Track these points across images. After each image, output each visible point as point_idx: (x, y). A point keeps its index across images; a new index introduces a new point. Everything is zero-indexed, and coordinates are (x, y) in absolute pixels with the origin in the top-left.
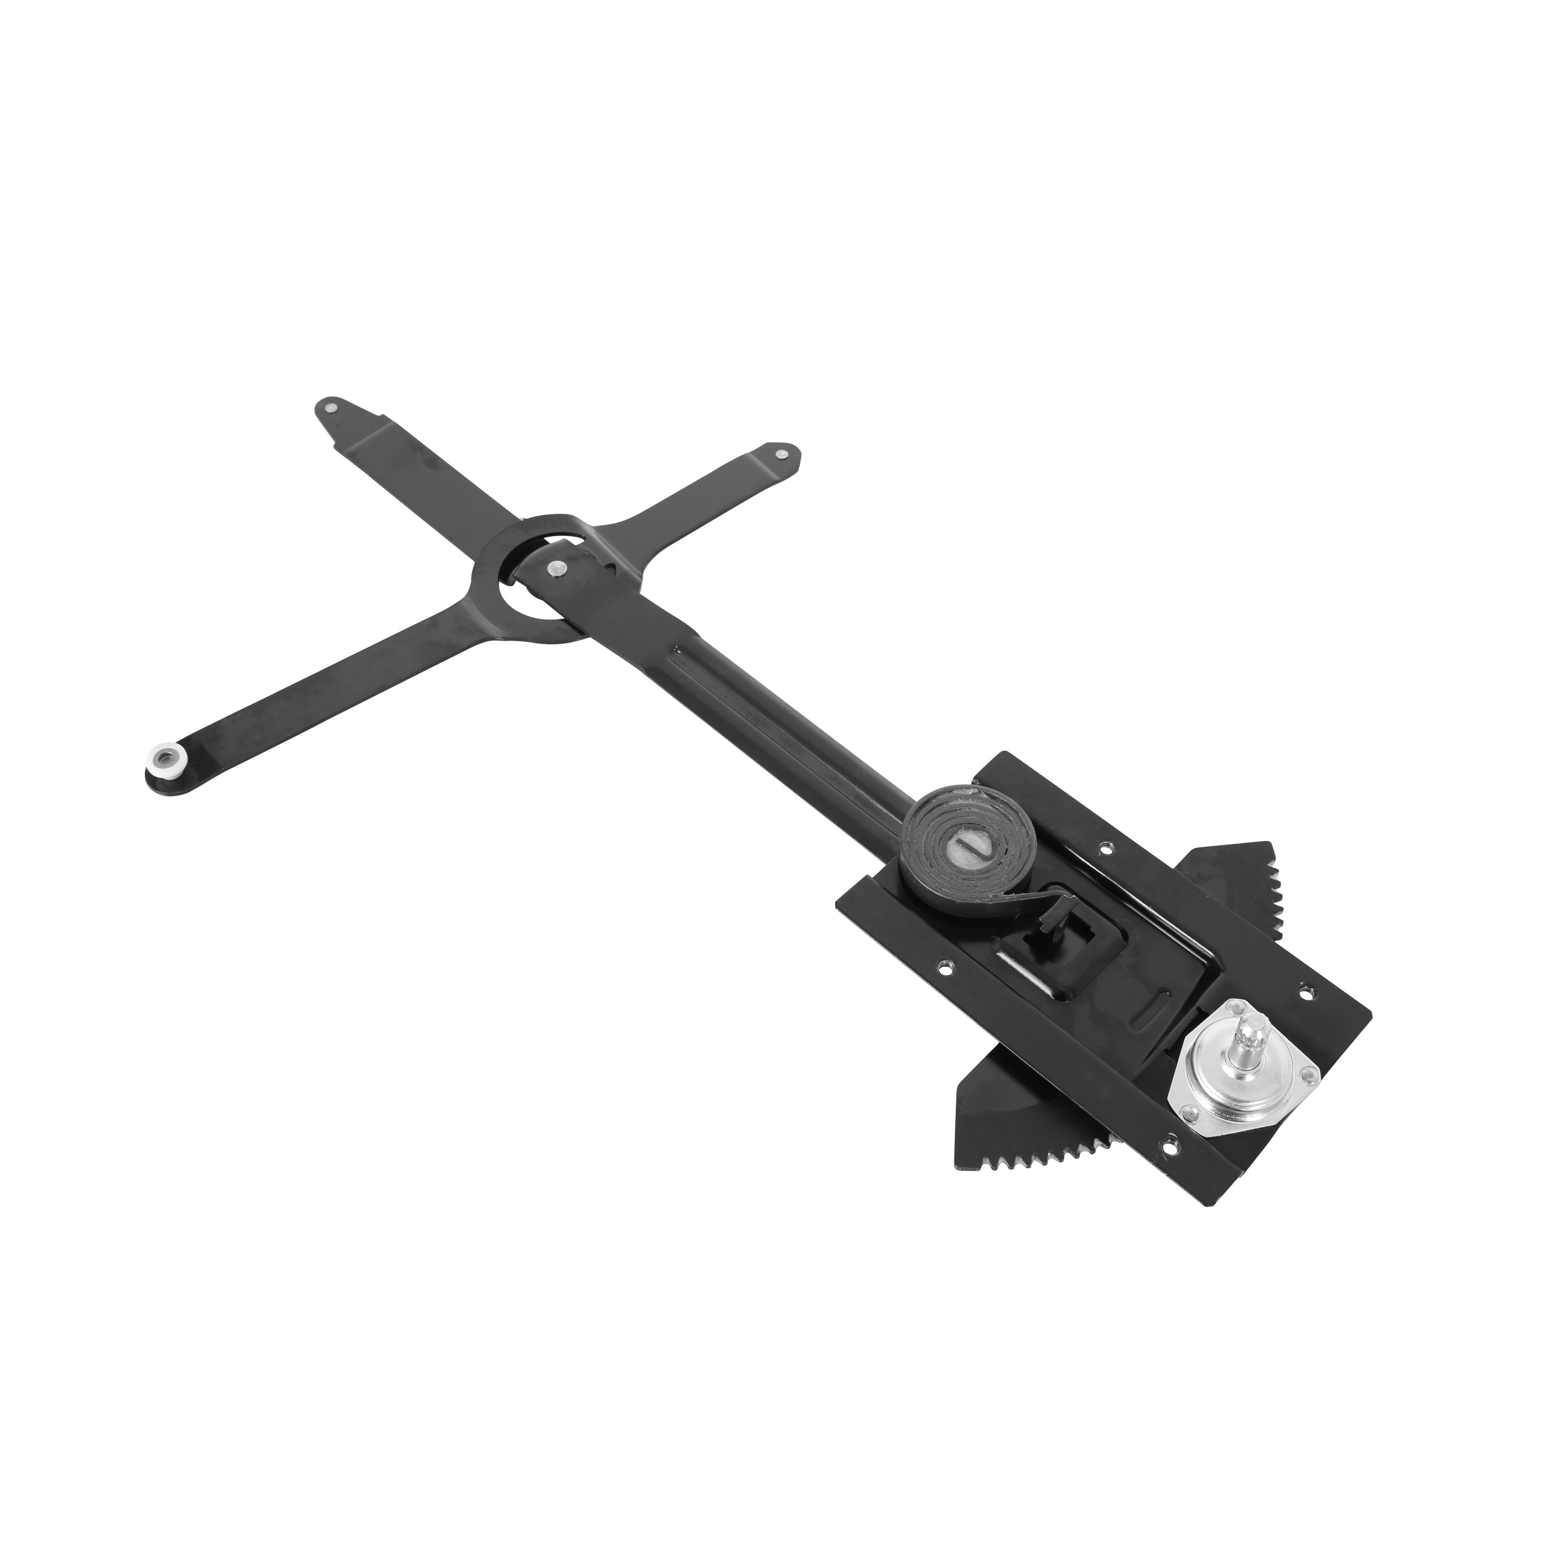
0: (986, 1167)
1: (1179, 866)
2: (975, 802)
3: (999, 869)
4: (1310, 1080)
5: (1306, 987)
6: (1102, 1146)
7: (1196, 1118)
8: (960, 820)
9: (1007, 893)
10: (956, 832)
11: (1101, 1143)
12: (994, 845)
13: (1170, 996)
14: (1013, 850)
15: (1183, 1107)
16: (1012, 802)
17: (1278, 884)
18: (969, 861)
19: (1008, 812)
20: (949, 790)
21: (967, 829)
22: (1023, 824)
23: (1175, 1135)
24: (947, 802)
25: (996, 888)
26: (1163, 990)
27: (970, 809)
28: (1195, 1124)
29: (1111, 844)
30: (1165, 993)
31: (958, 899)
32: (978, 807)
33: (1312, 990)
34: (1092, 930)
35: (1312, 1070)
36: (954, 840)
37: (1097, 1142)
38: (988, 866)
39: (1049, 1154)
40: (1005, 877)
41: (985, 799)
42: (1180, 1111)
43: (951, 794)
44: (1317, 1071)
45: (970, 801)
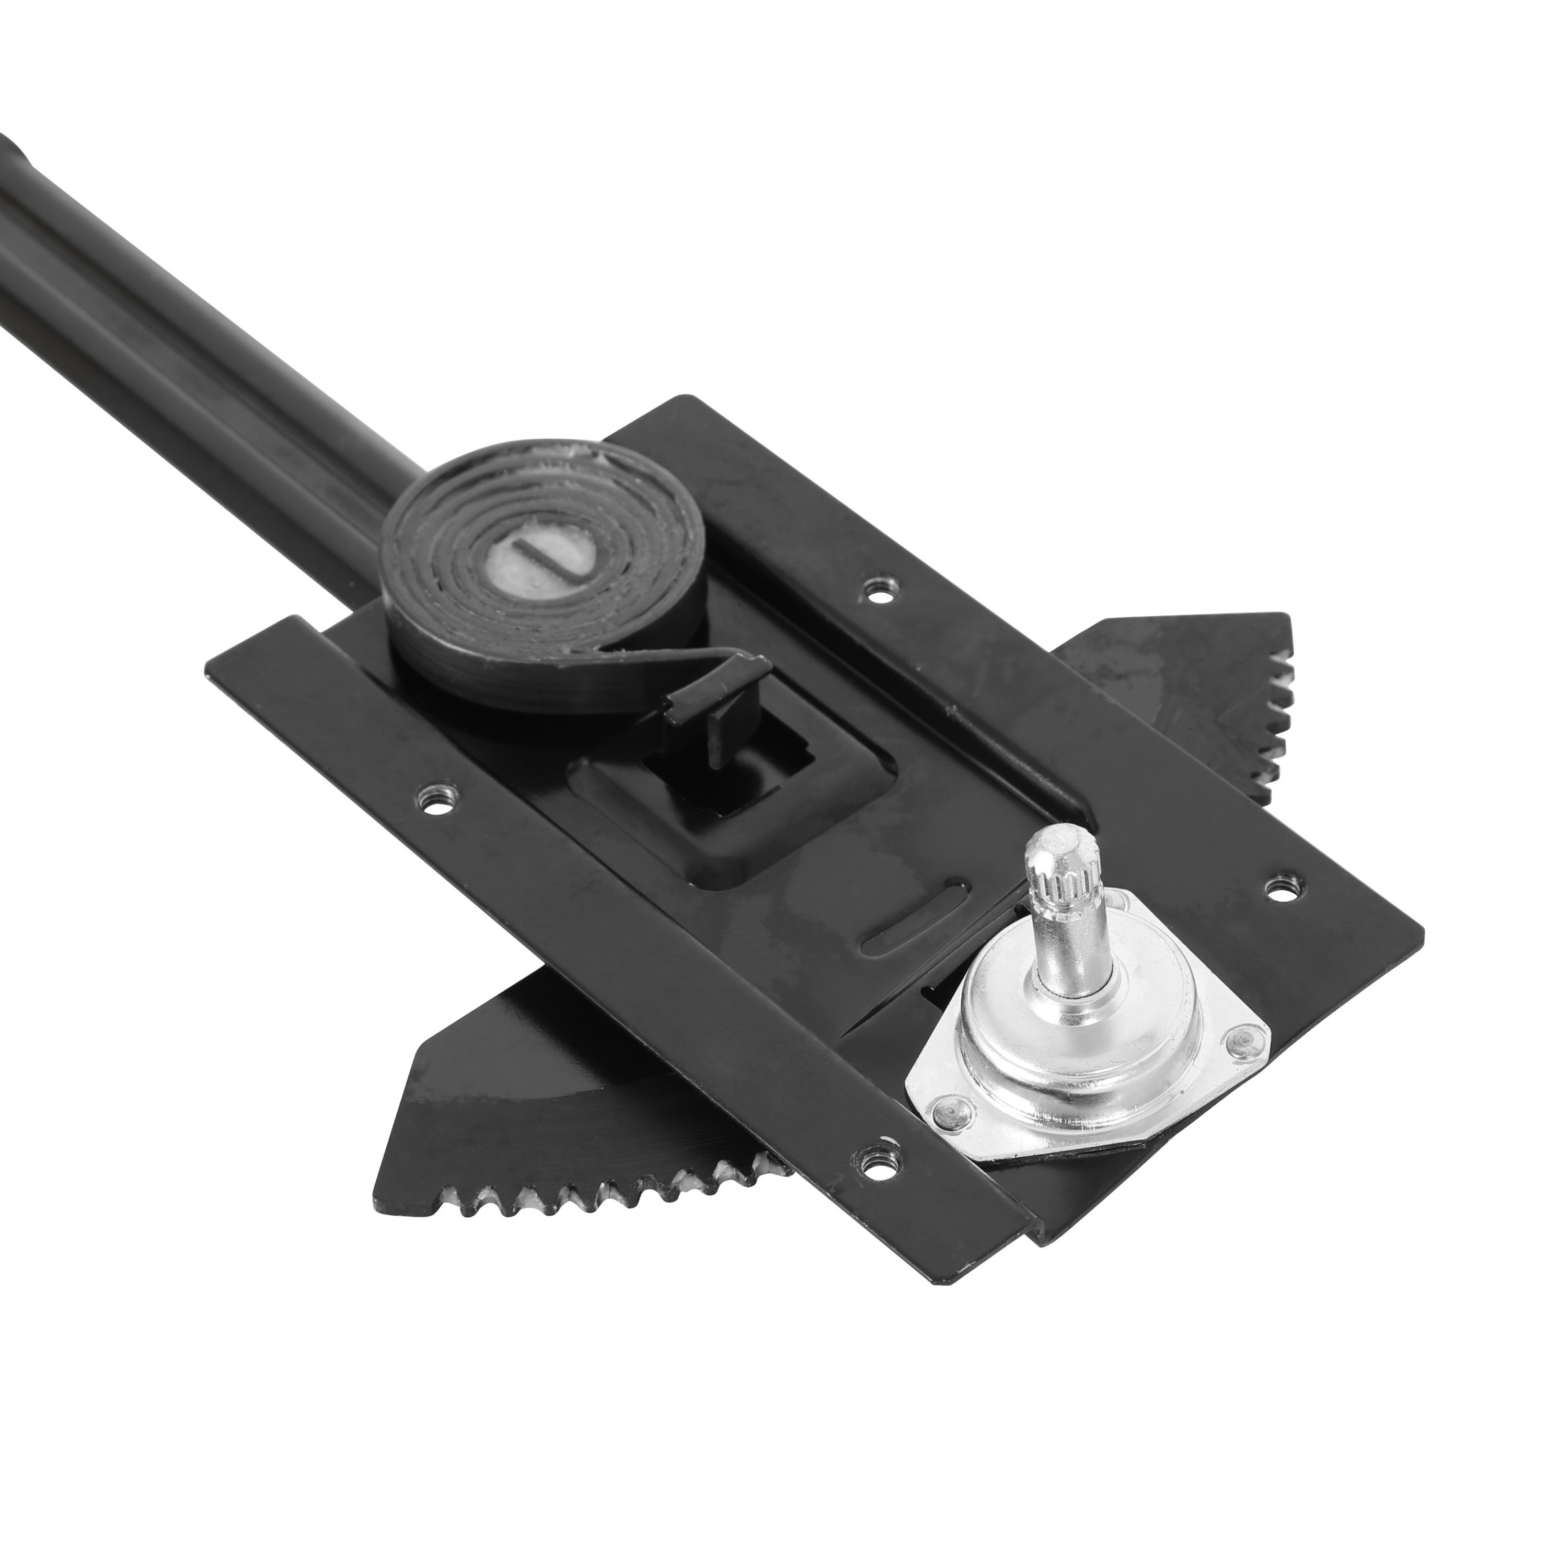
0: (450, 1210)
1: (1059, 651)
2: (580, 473)
3: (600, 601)
4: (1243, 1049)
5: (1280, 878)
6: (737, 1179)
7: (962, 1122)
8: (533, 505)
9: (607, 648)
10: (518, 527)
11: (731, 1172)
12: (601, 555)
13: (969, 889)
14: (642, 564)
15: (938, 1099)
16: (666, 475)
17: (1286, 699)
18: (535, 587)
19: (650, 492)
20: (525, 447)
21: (545, 523)
22: (680, 520)
23: (893, 1141)
24: (511, 470)
25: (583, 635)
26: (952, 882)
27: (561, 484)
28: (959, 1134)
29: (892, 582)
30: (956, 888)
31: (487, 653)
32: (581, 482)
33: (1294, 881)
34: (810, 749)
35: (1251, 1030)
36: (508, 542)
37: (722, 1168)
38: (576, 595)
39: (603, 1185)
40: (610, 615)
41: (602, 468)
42: (929, 1108)
43: (527, 456)
44: (1263, 1036)
45: (568, 471)
